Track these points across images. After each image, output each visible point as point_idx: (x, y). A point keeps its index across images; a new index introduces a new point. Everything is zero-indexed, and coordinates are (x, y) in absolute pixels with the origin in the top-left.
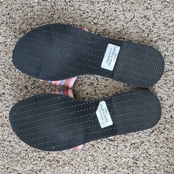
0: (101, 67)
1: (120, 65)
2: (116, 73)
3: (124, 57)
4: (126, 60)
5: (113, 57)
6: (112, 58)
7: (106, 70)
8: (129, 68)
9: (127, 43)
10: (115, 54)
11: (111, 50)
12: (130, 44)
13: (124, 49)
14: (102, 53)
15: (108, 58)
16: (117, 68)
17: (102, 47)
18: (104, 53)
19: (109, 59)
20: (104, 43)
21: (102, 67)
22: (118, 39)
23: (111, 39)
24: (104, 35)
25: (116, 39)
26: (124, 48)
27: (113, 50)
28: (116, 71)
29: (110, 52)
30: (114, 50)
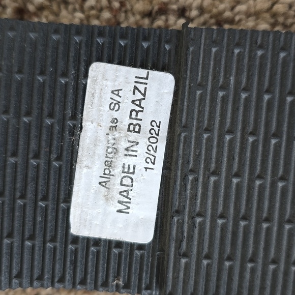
0: (74, 230)
1: (194, 197)
2: (180, 255)
3: (209, 140)
4: (231, 158)
5: (141, 149)
6: (130, 161)
7: (111, 244)
8: (260, 208)
9: (214, 43)
10: (146, 126)
11: (115, 105)
12: (238, 45)
13: (202, 86)
14: (62, 138)
15: (109, 164)
16: (181, 225)
17: (53, 96)
18: (73, 134)
19: (117, 171)
20: (55, 64)
21: (77, 229)
22: (146, 21)
23: (101, 32)
24: (55, 7)
25: (132, 19)
26: (205, 77)
27: (127, 106)
28: (178, 247)
29: (115, 120)
30: (138, 103)
